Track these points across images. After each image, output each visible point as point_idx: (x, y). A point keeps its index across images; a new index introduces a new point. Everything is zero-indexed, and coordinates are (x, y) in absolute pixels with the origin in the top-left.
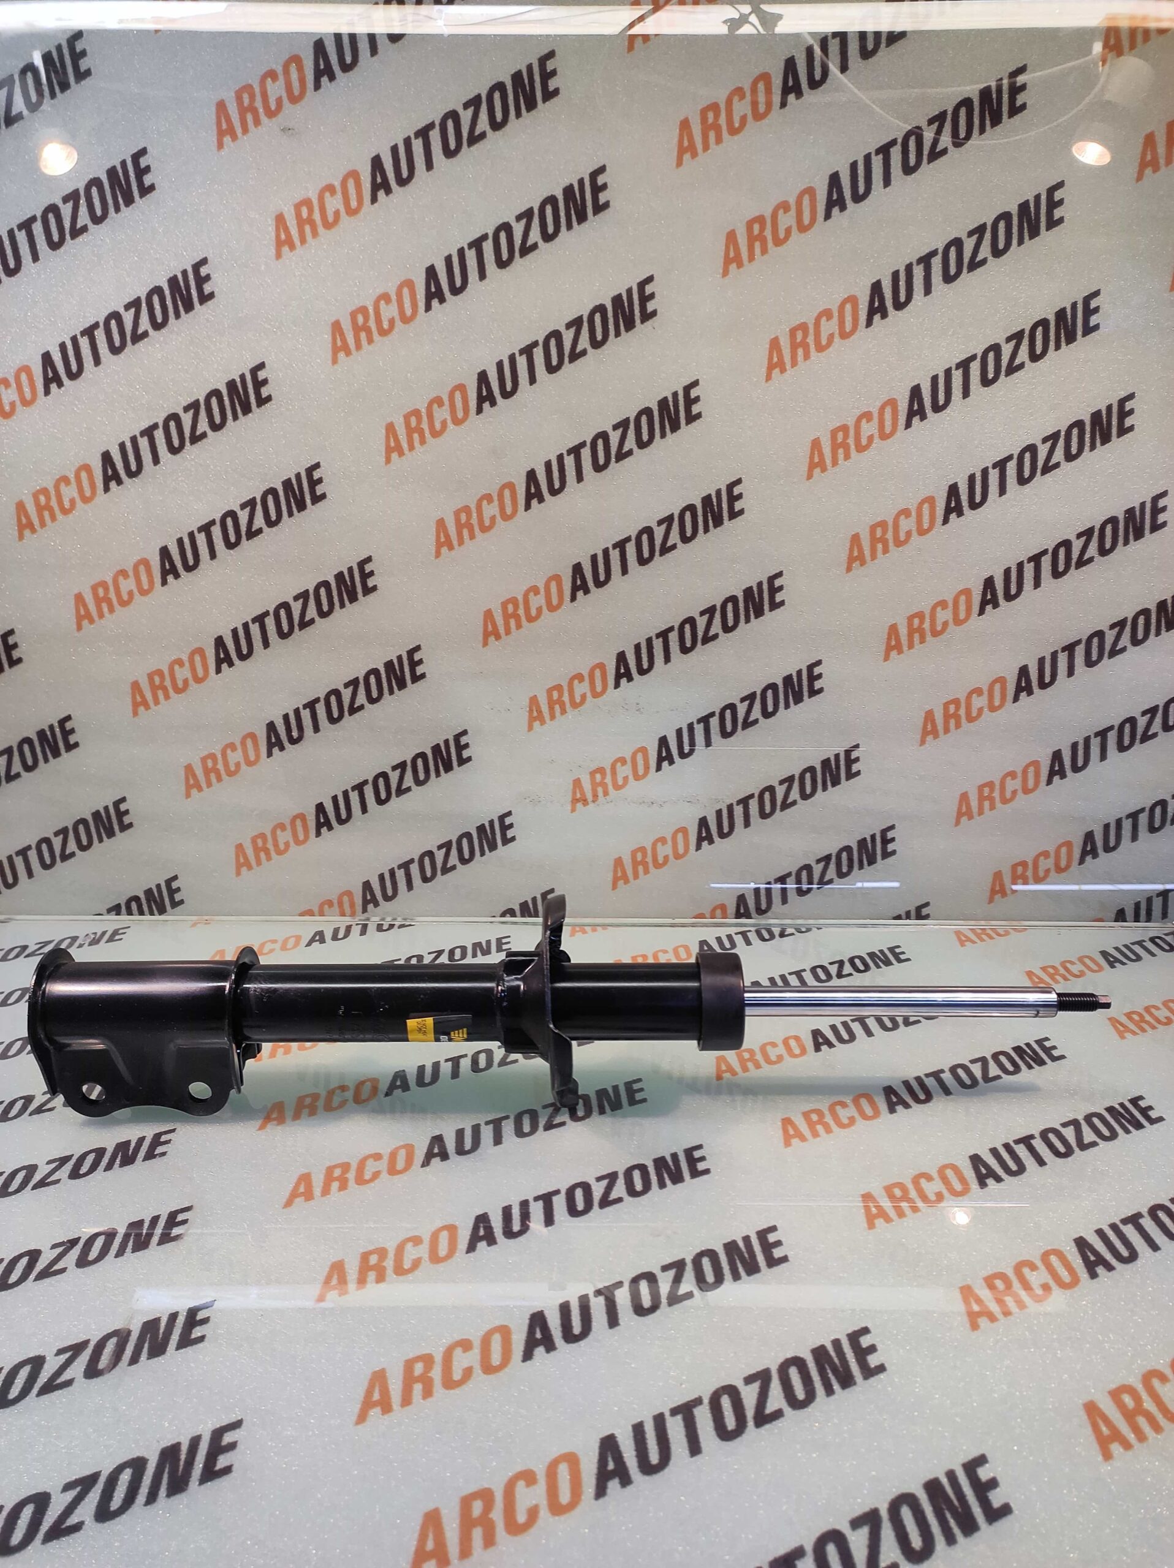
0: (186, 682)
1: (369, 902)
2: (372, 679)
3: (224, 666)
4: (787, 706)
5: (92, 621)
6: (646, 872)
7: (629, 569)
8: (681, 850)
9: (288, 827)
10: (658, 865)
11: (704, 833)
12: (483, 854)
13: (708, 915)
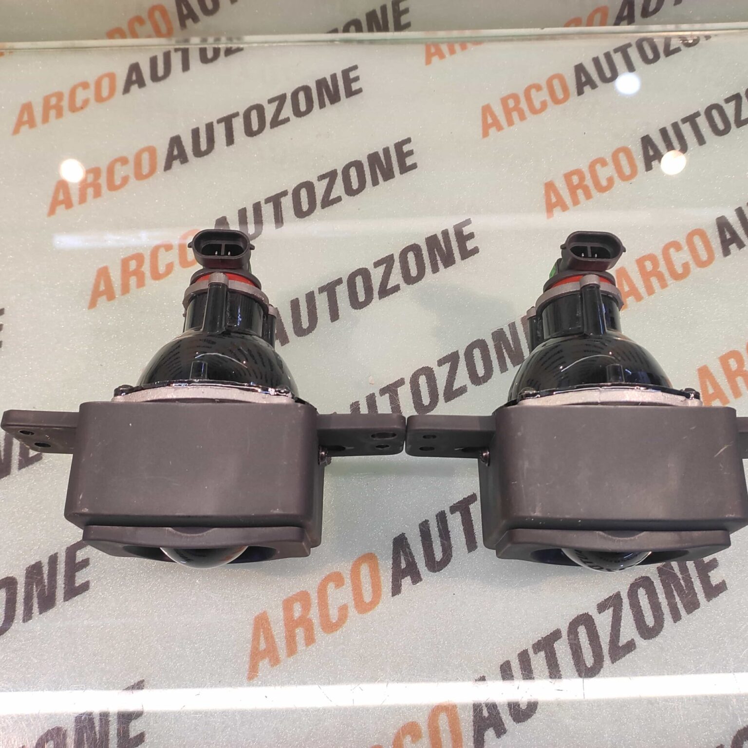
1: (186, 17)
13: (584, 20)
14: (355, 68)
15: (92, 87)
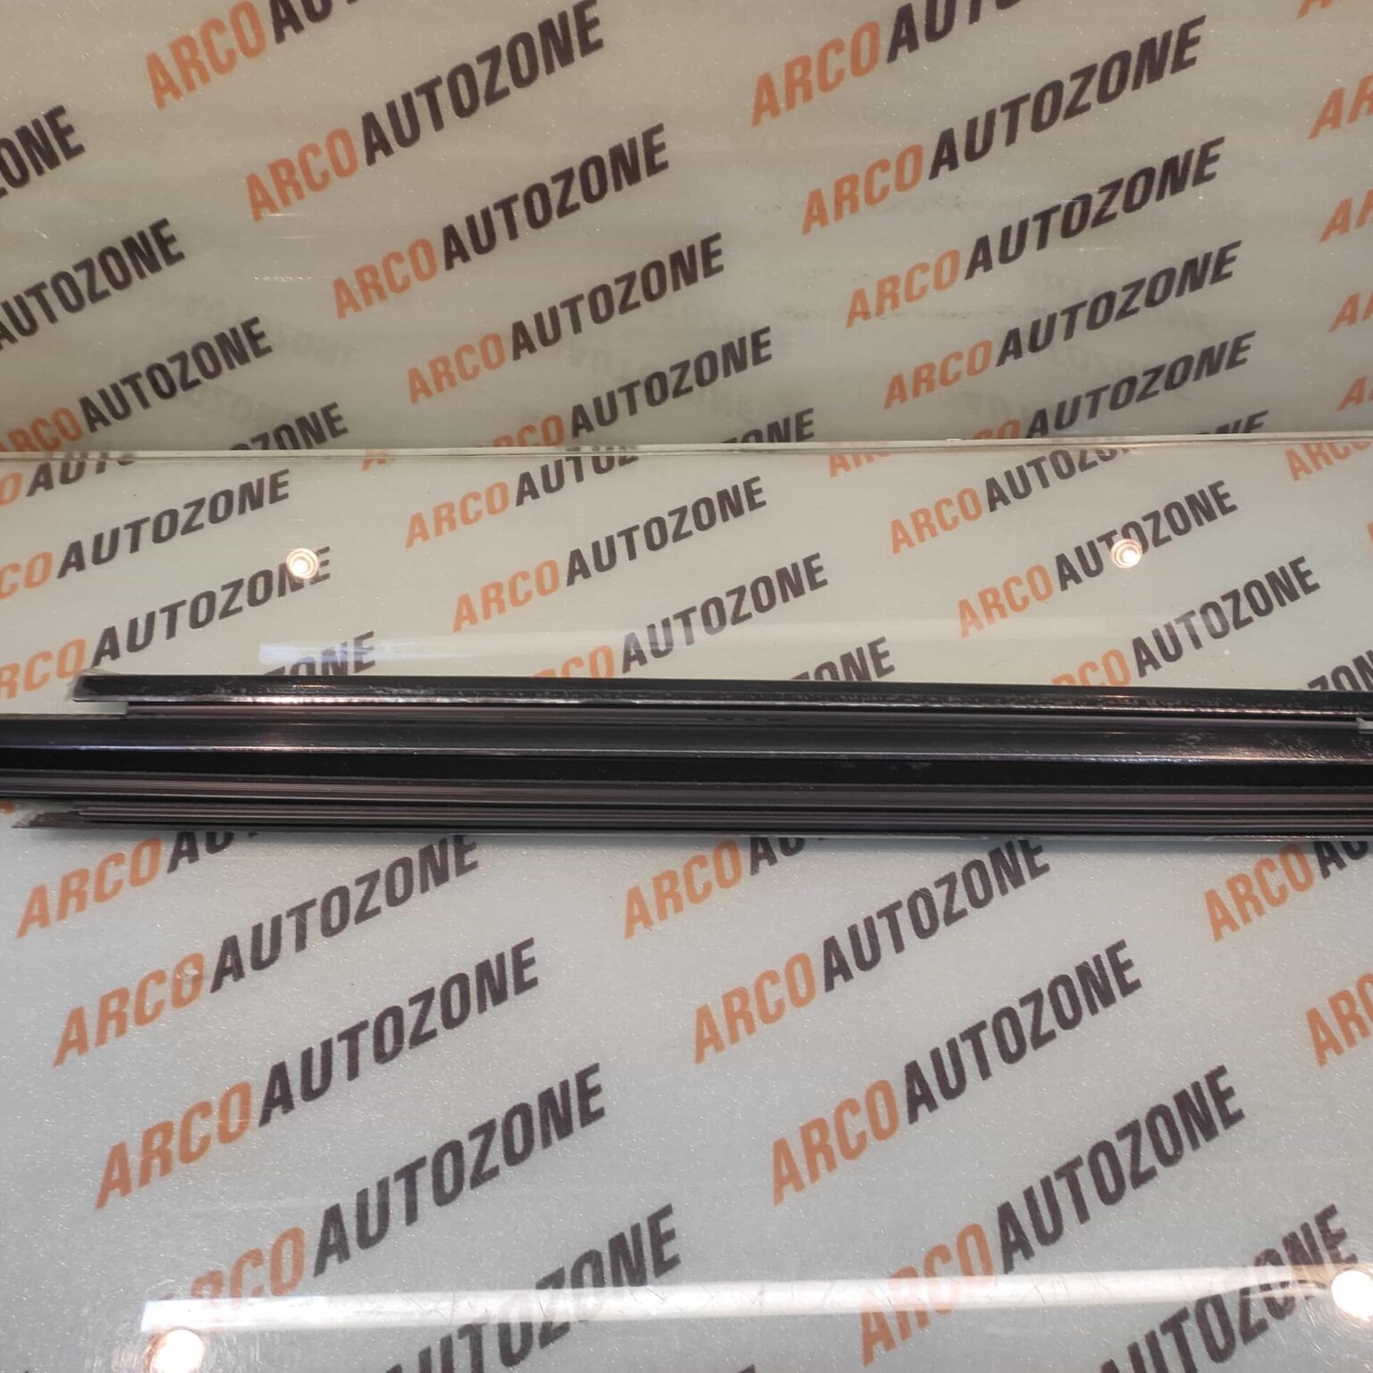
0: (325, 175)
1: (580, 427)
2: (592, 170)
3: (379, 155)
4: (1160, 196)
5: (177, 94)
6: (931, 388)
7: (982, 13)
8: (978, 364)
9: (477, 348)
10: (945, 381)
11: (1012, 345)
12: (727, 373)
13: (995, 432)
14: (757, 479)
15: (484, 498)
